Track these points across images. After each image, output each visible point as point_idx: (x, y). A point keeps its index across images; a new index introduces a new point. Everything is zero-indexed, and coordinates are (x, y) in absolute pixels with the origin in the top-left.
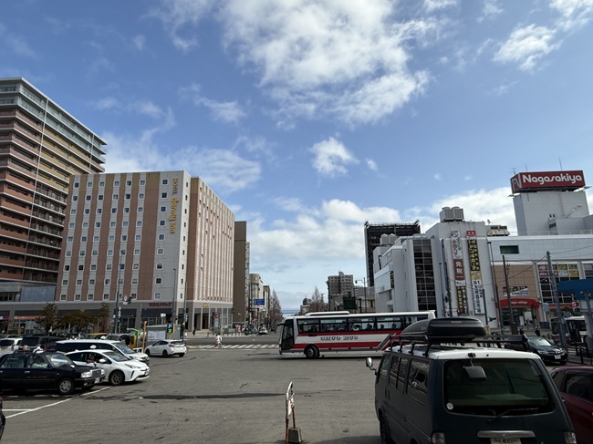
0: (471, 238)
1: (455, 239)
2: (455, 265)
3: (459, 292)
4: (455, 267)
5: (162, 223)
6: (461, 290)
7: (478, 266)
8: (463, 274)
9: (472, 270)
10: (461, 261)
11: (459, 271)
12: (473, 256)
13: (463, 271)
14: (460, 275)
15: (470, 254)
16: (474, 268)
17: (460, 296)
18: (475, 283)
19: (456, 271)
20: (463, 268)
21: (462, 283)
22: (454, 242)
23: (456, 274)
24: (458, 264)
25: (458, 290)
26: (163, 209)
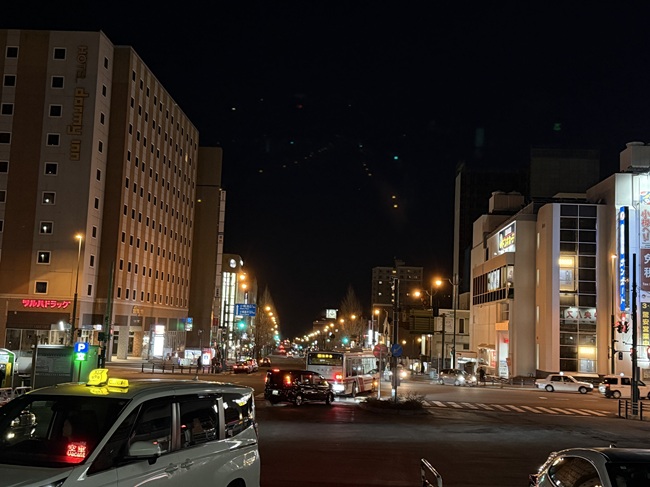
2: (643, 260)
3: (646, 314)
4: (643, 265)
5: (53, 140)
17: (646, 323)
19: (643, 272)
22: (646, 213)
23: (644, 279)
25: (643, 310)
26: (56, 111)
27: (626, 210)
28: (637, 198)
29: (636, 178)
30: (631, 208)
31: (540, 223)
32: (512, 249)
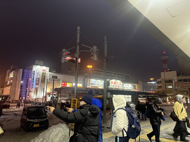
0: (44, 72)
1: (38, 71)
2: (36, 80)
3: (36, 89)
4: (36, 81)
6: (36, 88)
7: (44, 81)
8: (38, 83)
9: (42, 82)
10: (39, 79)
11: (37, 82)
12: (43, 78)
13: (38, 82)
14: (37, 83)
15: (42, 77)
16: (43, 82)
17: (36, 90)
18: (42, 87)
19: (36, 82)
20: (39, 81)
21: (37, 86)
22: (38, 72)
23: (36, 83)
24: (38, 80)
25: (35, 88)
27: (34, 71)
28: (36, 69)
29: (37, 66)
30: (35, 71)
31: (18, 72)
32: (12, 77)
